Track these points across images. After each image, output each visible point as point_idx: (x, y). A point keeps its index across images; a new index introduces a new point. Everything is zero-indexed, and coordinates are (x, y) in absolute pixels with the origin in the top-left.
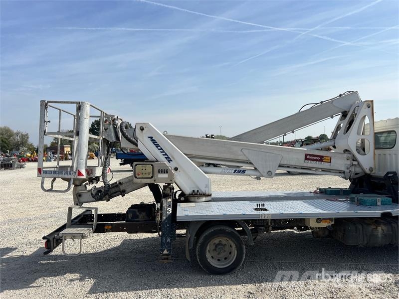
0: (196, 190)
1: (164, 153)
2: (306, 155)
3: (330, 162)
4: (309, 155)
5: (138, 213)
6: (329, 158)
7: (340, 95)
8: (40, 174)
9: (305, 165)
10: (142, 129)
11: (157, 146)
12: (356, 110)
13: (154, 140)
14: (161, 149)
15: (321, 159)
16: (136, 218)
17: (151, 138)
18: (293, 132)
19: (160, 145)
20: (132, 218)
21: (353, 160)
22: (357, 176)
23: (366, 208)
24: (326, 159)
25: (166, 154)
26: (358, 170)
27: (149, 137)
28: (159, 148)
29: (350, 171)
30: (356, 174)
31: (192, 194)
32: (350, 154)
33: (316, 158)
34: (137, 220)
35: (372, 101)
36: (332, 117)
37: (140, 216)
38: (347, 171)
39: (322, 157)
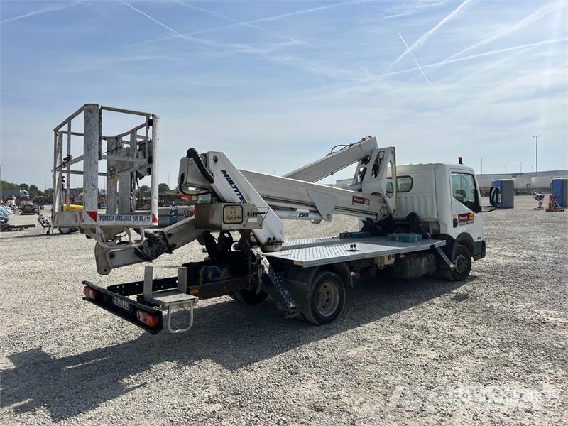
0: (272, 238)
1: (238, 193)
3: (369, 205)
5: (219, 270)
6: (368, 200)
8: (96, 220)
9: (353, 207)
10: (216, 160)
11: (231, 183)
12: (381, 154)
13: (228, 176)
14: (235, 187)
15: (363, 201)
16: (217, 277)
17: (225, 172)
19: (234, 182)
20: (213, 277)
21: (384, 203)
22: (385, 217)
23: (410, 244)
24: (366, 202)
25: (240, 194)
26: (386, 211)
27: (222, 171)
28: (233, 185)
30: (384, 215)
31: (268, 242)
32: (382, 197)
33: (359, 200)
34: (219, 278)
37: (222, 274)
38: (379, 213)
39: (363, 199)
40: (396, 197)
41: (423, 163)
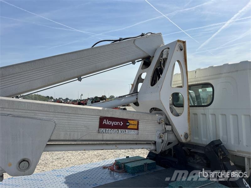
2: (102, 119)
3: (137, 129)
4: (107, 118)
6: (136, 123)
7: (143, 35)
9: (100, 137)
12: (165, 53)
15: (124, 124)
18: (80, 79)
21: (167, 124)
22: (171, 146)
24: (132, 124)
26: (172, 138)
29: (163, 141)
30: (169, 143)
32: (161, 114)
33: (117, 123)
35: (184, 42)
36: (134, 63)
38: (159, 141)
39: (125, 121)
40: (189, 113)
41: (230, 63)
